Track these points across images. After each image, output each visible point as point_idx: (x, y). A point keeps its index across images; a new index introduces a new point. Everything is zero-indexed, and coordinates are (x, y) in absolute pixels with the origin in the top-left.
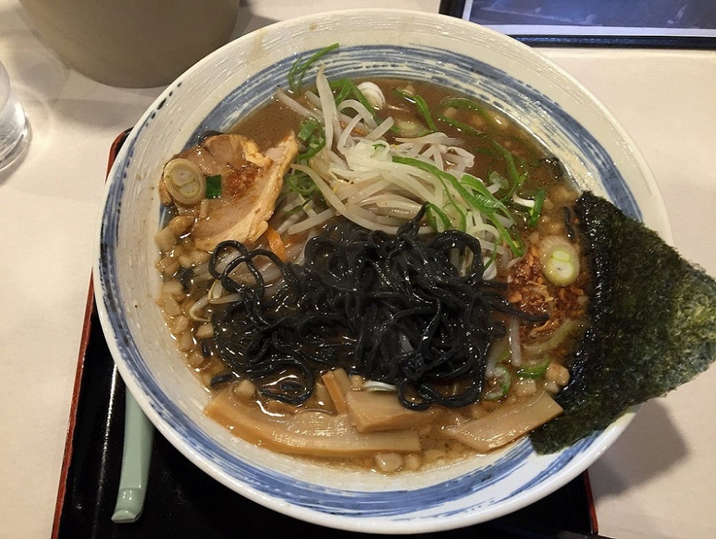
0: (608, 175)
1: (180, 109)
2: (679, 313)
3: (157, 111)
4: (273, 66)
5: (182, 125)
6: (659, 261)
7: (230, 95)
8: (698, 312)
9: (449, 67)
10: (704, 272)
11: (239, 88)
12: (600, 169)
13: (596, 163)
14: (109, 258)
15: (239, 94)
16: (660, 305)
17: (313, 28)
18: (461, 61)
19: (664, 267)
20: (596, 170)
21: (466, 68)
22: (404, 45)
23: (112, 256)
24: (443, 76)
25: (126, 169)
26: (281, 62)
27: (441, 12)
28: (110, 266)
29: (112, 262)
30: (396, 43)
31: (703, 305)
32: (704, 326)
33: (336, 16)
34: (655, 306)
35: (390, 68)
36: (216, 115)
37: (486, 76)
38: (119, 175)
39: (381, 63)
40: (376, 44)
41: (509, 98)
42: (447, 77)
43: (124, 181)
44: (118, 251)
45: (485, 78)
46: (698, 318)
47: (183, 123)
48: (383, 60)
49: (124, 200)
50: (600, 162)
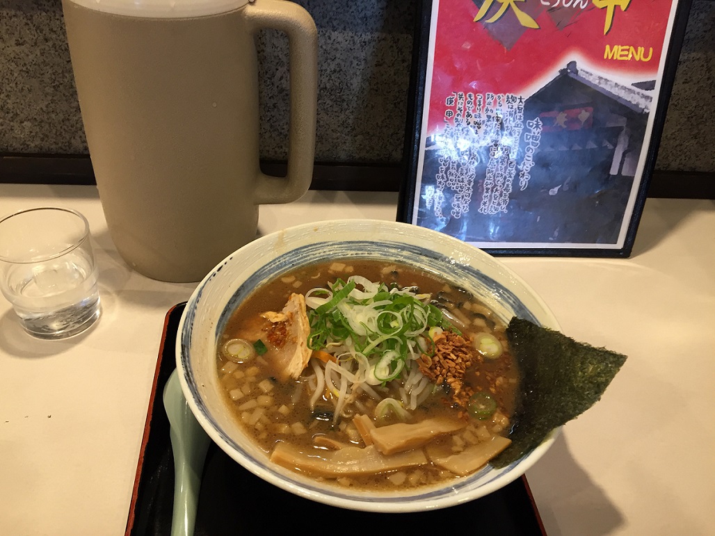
0: (518, 309)
1: (230, 273)
2: (580, 373)
3: (217, 272)
4: (290, 252)
5: (231, 284)
6: (563, 347)
7: (263, 268)
8: (591, 369)
9: (405, 253)
10: (590, 345)
11: (268, 264)
12: (512, 306)
13: (509, 303)
14: (186, 354)
15: (268, 268)
16: (568, 372)
17: (316, 230)
18: (413, 249)
19: (567, 350)
20: (510, 307)
21: (417, 253)
22: (374, 241)
23: (188, 352)
24: (401, 259)
25: (197, 304)
26: (294, 251)
27: (398, 220)
28: (187, 359)
29: (188, 357)
30: (370, 240)
31: (593, 364)
32: (595, 376)
33: (330, 223)
34: (565, 374)
35: (366, 255)
36: (252, 280)
37: (430, 257)
38: (192, 307)
39: (360, 252)
40: (357, 240)
41: (447, 270)
42: (404, 260)
43: (195, 311)
44: (191, 352)
45: (430, 259)
46: (591, 372)
47: (232, 283)
48: (362, 250)
49: (195, 323)
50: (511, 302)
